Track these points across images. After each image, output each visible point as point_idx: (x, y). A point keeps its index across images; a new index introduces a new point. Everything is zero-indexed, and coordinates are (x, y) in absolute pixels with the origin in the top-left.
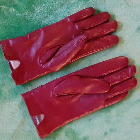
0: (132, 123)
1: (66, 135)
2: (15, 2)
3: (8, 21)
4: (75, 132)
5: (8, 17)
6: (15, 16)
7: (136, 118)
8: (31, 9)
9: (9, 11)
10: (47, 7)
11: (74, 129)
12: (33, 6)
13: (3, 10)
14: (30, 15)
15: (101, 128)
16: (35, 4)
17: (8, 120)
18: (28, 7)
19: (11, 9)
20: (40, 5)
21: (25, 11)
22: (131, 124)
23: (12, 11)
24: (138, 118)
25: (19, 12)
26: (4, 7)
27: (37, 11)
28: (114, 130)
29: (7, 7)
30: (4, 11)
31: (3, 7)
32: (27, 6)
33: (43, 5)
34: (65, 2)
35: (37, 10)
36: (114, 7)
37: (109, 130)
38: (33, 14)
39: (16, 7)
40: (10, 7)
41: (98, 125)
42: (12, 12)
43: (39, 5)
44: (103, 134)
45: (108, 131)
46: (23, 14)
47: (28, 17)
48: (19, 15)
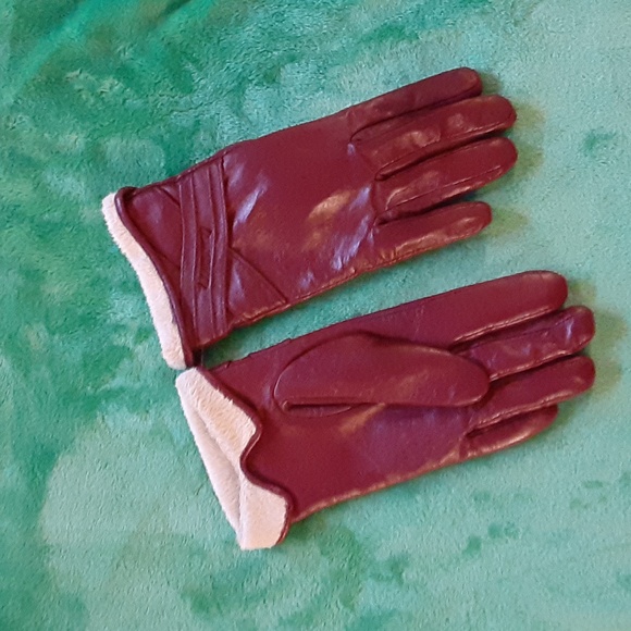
0: (575, 503)
1: (322, 553)
2: (122, 55)
3: (98, 126)
4: (357, 538)
5: (95, 113)
6: (123, 109)
7: (588, 485)
8: (179, 78)
9: (99, 91)
10: (240, 70)
11: (352, 529)
12: (190, 67)
13: (77, 87)
14: (177, 102)
15: (453, 523)
16: (195, 61)
17: (107, 496)
18: (171, 70)
19: (107, 83)
20: (214, 64)
21: (159, 88)
22: (571, 508)
23: (111, 88)
24: (597, 482)
25: (137, 91)
26: (82, 77)
27: (204, 86)
28: (506, 529)
29: (92, 75)
30: (80, 90)
31: (77, 76)
32: (167, 70)
33: (224, 62)
34: (306, 49)
35: (203, 82)
36: (496, 59)
37: (486, 531)
38: (188, 97)
39: (124, 73)
40: (101, 74)
41: (445, 512)
42: (111, 94)
43: (211, 63)
44: (464, 546)
45: (483, 532)
46: (151, 99)
47: (171, 108)
48: (135, 103)
